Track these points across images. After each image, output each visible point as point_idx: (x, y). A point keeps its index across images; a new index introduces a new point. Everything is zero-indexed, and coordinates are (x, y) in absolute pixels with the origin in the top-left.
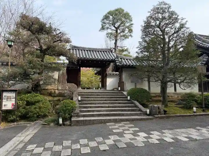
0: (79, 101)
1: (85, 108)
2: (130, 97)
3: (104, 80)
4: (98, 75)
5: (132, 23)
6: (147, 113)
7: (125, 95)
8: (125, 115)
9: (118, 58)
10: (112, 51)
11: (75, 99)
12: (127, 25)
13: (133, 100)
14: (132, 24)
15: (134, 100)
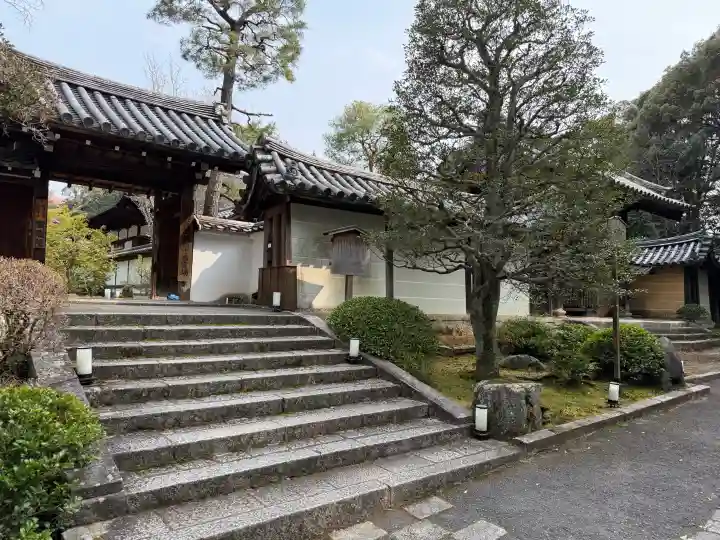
0: (85, 380)
1: (140, 428)
2: (360, 345)
3: (181, 253)
4: (105, 232)
5: (302, 18)
6: (475, 426)
7: (321, 332)
8: (389, 450)
9: (269, 152)
10: (220, 117)
11: (49, 365)
12: (282, 21)
13: (375, 355)
14: (301, 25)
15: (381, 357)
